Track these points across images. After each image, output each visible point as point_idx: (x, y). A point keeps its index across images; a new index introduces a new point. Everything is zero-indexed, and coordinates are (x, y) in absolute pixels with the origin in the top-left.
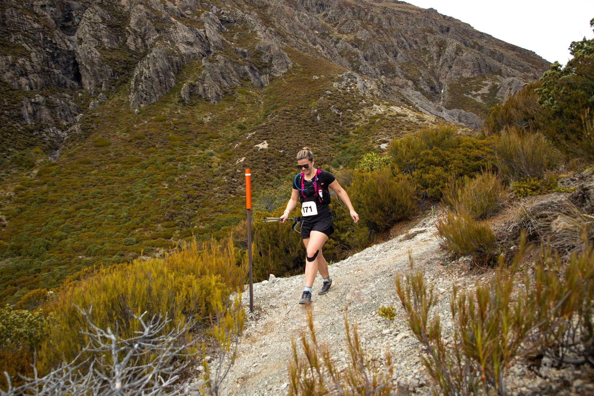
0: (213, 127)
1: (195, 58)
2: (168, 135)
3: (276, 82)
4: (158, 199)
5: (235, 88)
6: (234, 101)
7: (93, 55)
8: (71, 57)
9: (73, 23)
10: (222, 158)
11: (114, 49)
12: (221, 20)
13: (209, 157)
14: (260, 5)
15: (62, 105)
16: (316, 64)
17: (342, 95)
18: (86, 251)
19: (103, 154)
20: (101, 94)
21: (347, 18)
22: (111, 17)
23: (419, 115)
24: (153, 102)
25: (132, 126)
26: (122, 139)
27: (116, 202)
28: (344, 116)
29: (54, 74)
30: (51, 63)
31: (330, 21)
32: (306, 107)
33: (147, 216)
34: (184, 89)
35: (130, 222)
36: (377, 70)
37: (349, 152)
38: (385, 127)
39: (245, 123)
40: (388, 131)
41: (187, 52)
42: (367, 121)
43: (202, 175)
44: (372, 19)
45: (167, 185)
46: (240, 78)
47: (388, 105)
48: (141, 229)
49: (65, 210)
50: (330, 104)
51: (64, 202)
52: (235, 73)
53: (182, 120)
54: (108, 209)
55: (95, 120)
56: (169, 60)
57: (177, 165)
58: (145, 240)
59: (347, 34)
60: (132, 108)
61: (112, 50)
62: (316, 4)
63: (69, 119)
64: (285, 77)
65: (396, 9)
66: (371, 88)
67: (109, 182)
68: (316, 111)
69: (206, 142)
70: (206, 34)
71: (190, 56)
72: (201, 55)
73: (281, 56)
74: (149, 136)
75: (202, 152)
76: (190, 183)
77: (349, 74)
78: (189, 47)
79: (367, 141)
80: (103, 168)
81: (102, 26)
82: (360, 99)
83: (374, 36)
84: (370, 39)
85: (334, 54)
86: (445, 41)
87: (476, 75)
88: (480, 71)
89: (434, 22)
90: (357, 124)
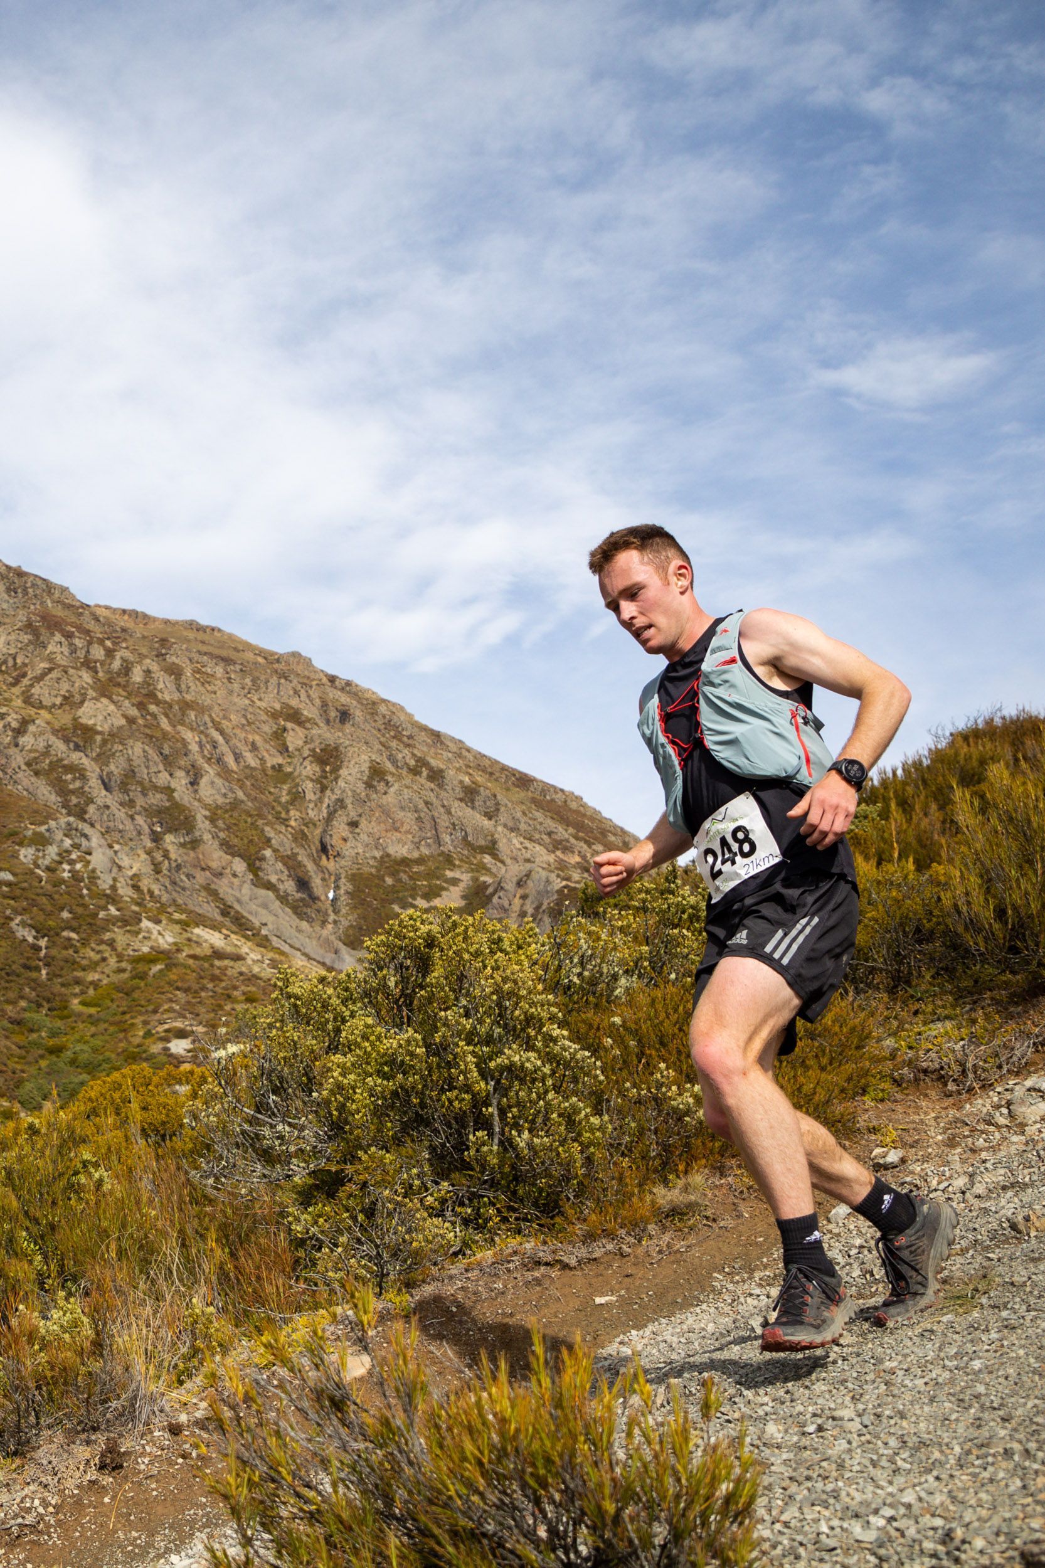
17: (48, 887)
21: (51, 660)
23: (277, 956)
28: (54, 952)
36: (140, 820)
37: (73, 1062)
38: (178, 989)
40: (188, 1002)
42: (123, 970)
44: (126, 669)
47: (185, 925)
50: (8, 912)
59: (50, 708)
65: (195, 646)
66: (135, 869)
77: (69, 824)
79: (125, 1029)
82: (103, 902)
83: (131, 721)
84: (122, 727)
85: (14, 765)
86: (336, 749)
87: (426, 851)
88: (438, 841)
89: (303, 693)
90: (92, 976)
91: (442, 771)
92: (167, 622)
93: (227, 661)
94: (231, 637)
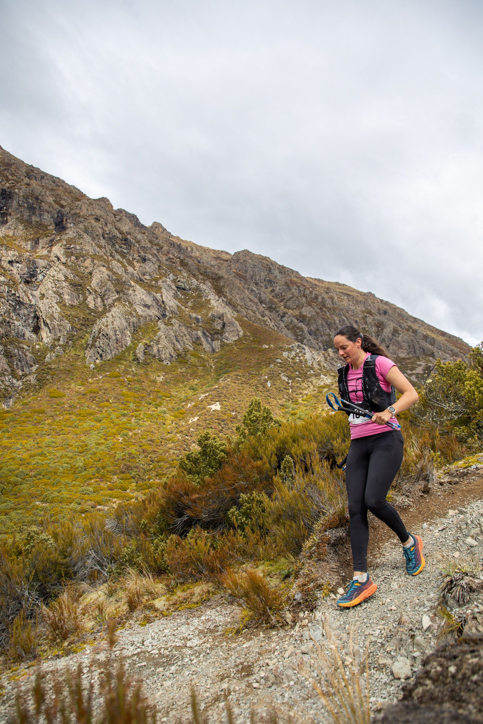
0: (166, 387)
1: (151, 320)
2: (122, 391)
3: (227, 349)
4: (113, 452)
5: (188, 351)
6: (187, 363)
7: (54, 310)
8: (32, 310)
9: (36, 279)
10: (175, 416)
11: (75, 306)
12: (177, 287)
13: (163, 415)
14: (214, 276)
15: (20, 355)
16: (266, 335)
17: (292, 364)
18: (42, 497)
19: (57, 405)
20: (58, 347)
21: (292, 294)
22: (74, 276)
24: (108, 359)
25: (87, 380)
26: (77, 392)
27: (70, 452)
28: (294, 384)
29: (14, 326)
30: (12, 314)
31: (277, 296)
32: (257, 373)
33: (104, 468)
34: (139, 348)
35: (86, 472)
36: (320, 344)
39: (196, 385)
41: (143, 314)
42: (315, 390)
43: (157, 432)
44: (316, 297)
45: (121, 439)
46: (193, 342)
48: (97, 479)
49: (19, 456)
50: (280, 372)
51: (20, 449)
52: (188, 336)
53: (135, 378)
54: (63, 458)
55: (50, 372)
56: (127, 320)
57: (130, 421)
58: (101, 490)
59: (293, 309)
60: (87, 362)
61: (72, 306)
62: (265, 280)
63: (25, 369)
64: (236, 344)
65: (338, 290)
66: (319, 360)
67: (64, 432)
68: (266, 377)
69: (158, 401)
70: (162, 299)
71: (146, 318)
72: (157, 318)
73: (232, 324)
74: (103, 391)
75: (155, 409)
76: (145, 439)
77: (298, 345)
78: (146, 309)
79: (316, 408)
80: (57, 419)
81: (64, 284)
82: (309, 369)
83: (318, 313)
84: (314, 316)
85: (281, 326)
86: (383, 323)
87: (411, 355)
88: (415, 352)
89: (372, 305)
90: (305, 392)
91: (416, 330)
92: (329, 282)
93: (348, 295)
94: (349, 287)
